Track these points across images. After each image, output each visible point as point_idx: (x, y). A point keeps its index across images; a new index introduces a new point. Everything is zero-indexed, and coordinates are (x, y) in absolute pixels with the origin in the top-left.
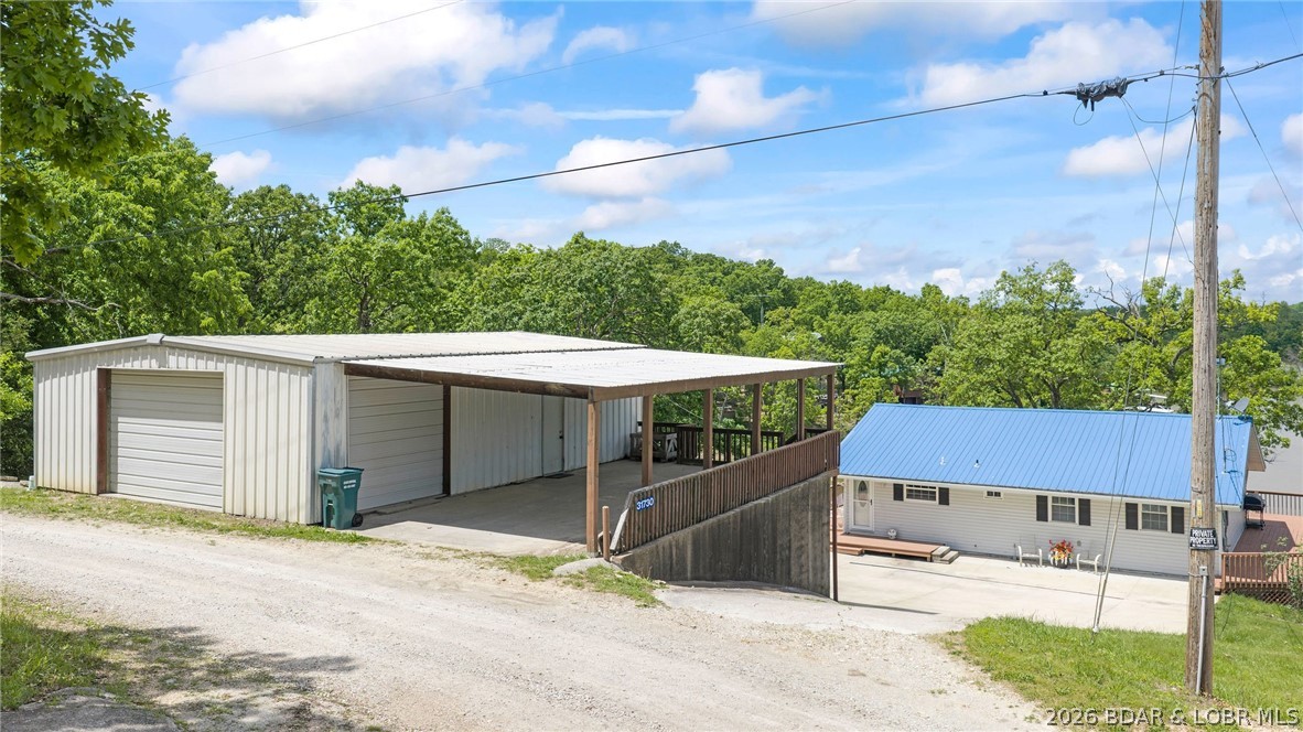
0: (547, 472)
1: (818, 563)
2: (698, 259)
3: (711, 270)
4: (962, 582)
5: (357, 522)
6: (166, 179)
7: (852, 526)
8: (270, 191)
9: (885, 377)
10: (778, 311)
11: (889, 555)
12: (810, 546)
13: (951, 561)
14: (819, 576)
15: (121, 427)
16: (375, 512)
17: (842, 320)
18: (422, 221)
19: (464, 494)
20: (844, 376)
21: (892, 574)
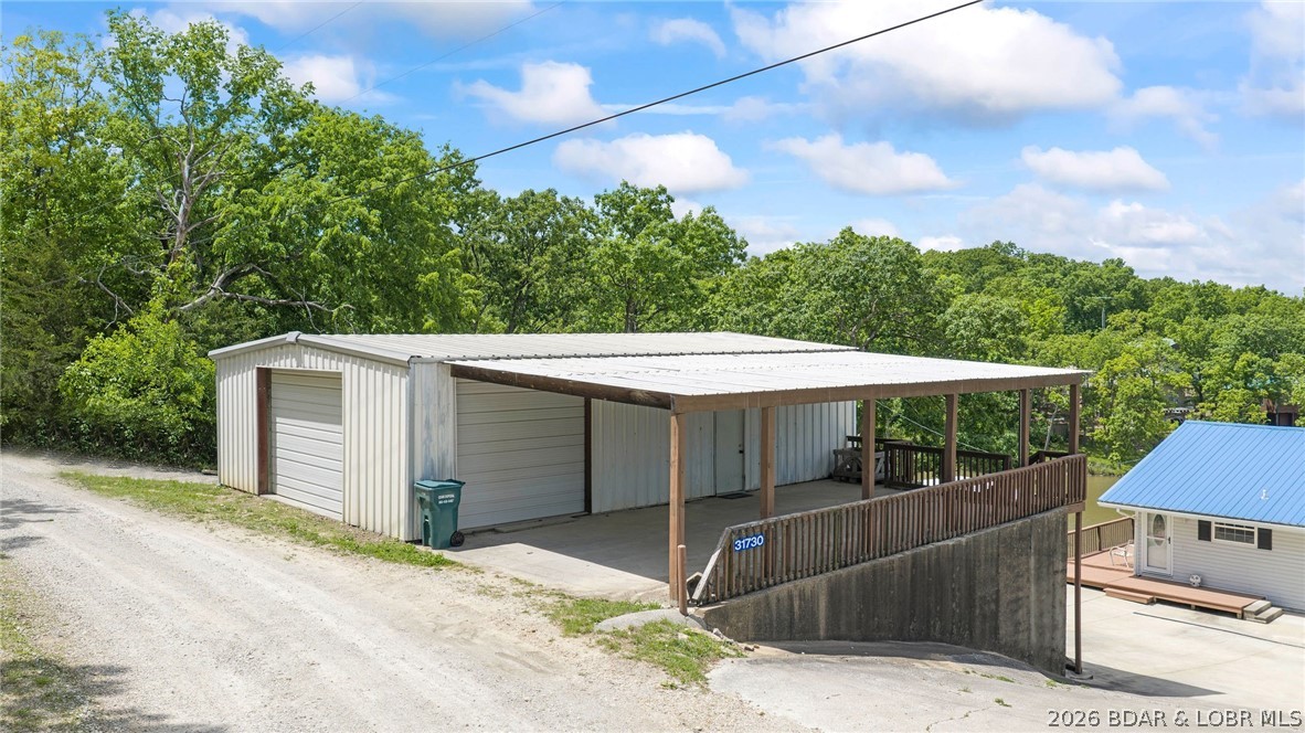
0: (721, 491)
1: (1047, 620)
2: (1035, 260)
3: (1048, 271)
4: (1277, 649)
5: (457, 541)
6: (393, 181)
7: (1144, 568)
8: (533, 194)
9: (1251, 389)
10: (1123, 314)
11: (1188, 607)
12: (1033, 598)
13: (1269, 620)
14: (1048, 636)
15: (279, 427)
16: (493, 530)
17: (1200, 324)
18: (687, 220)
19: (607, 514)
20: (1201, 387)
21: (1185, 632)
